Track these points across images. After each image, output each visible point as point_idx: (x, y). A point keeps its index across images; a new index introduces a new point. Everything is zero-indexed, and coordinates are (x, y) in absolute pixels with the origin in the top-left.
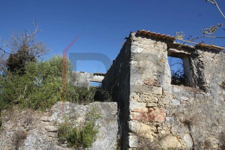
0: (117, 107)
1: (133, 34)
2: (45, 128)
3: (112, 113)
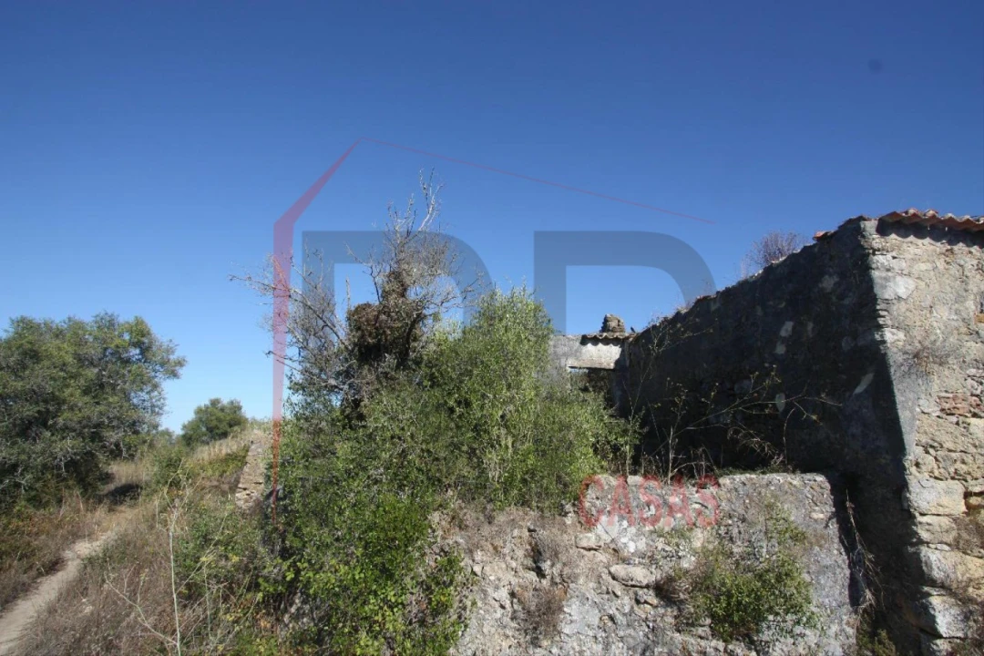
0: (829, 492)
1: (870, 226)
2: (610, 573)
3: (815, 516)
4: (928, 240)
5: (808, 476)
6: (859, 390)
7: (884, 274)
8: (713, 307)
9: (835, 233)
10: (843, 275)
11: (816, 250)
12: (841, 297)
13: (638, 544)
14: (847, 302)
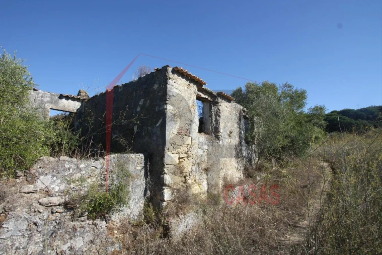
0: (143, 160)
1: (170, 69)
2: (39, 202)
3: (137, 168)
4: (184, 80)
5: (138, 154)
6: (158, 125)
7: (171, 87)
8: (120, 90)
9: (161, 69)
10: (160, 85)
11: (154, 74)
12: (158, 92)
13: (61, 187)
14: (159, 94)
